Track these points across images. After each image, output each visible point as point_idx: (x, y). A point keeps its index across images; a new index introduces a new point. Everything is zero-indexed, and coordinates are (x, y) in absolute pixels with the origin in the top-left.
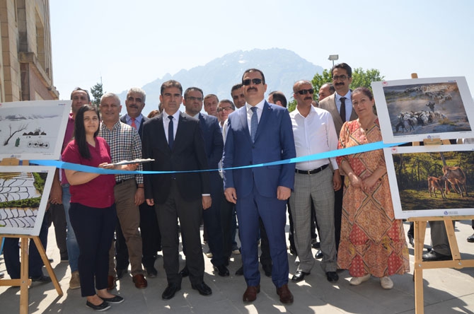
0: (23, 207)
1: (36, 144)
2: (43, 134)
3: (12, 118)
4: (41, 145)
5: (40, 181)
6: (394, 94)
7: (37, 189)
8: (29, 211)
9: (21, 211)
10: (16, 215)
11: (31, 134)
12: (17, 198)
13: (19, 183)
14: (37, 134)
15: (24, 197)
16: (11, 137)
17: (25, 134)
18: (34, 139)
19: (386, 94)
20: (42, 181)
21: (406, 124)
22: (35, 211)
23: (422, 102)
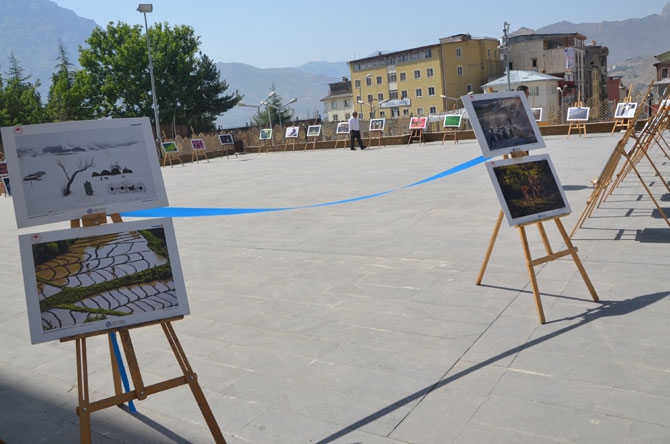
0: (148, 281)
1: (122, 188)
2: (126, 171)
3: (58, 150)
4: (132, 188)
5: (156, 241)
6: (482, 108)
7: (158, 254)
8: (160, 286)
9: (148, 288)
10: (142, 295)
11: (105, 173)
12: (131, 272)
13: (123, 248)
14: (116, 171)
15: (141, 267)
16: (71, 181)
17: (95, 175)
18: (116, 180)
19: (476, 109)
20: (160, 241)
21: (496, 138)
22: (170, 284)
23: (502, 116)
